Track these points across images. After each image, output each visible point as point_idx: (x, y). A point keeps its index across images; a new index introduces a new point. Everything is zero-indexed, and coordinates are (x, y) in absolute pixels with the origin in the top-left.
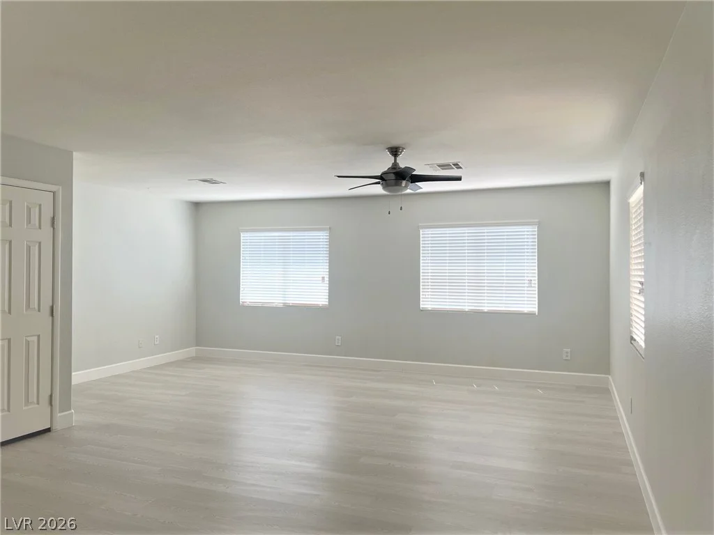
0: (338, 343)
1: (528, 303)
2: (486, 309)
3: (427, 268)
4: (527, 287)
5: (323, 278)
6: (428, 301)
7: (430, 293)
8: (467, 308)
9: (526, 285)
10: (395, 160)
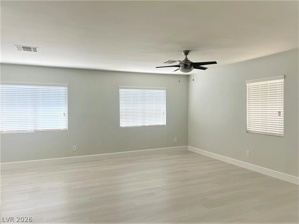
0: (75, 149)
1: (162, 121)
2: (147, 125)
3: (123, 107)
4: (162, 115)
5: (64, 113)
6: (123, 124)
7: (124, 119)
8: (139, 125)
9: (162, 114)
10: (186, 57)
